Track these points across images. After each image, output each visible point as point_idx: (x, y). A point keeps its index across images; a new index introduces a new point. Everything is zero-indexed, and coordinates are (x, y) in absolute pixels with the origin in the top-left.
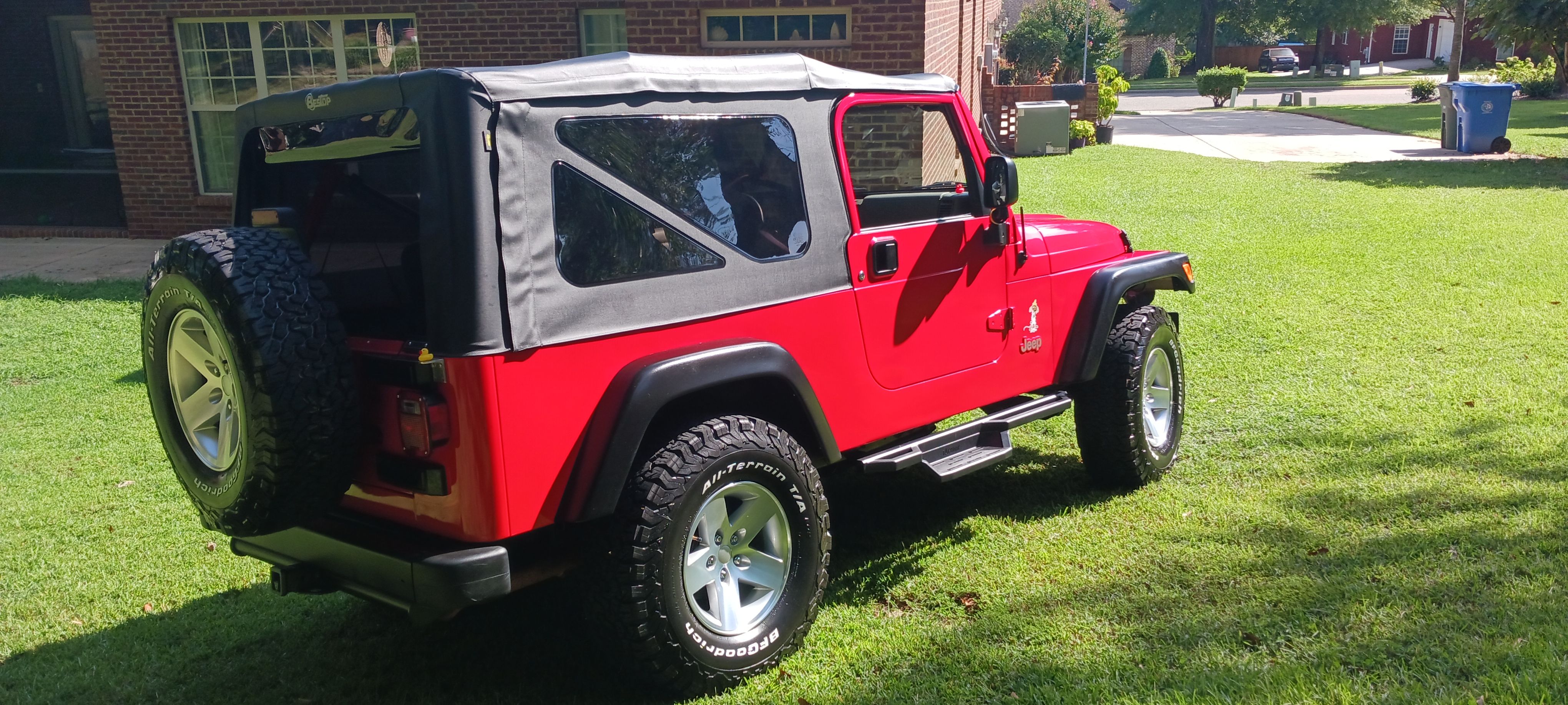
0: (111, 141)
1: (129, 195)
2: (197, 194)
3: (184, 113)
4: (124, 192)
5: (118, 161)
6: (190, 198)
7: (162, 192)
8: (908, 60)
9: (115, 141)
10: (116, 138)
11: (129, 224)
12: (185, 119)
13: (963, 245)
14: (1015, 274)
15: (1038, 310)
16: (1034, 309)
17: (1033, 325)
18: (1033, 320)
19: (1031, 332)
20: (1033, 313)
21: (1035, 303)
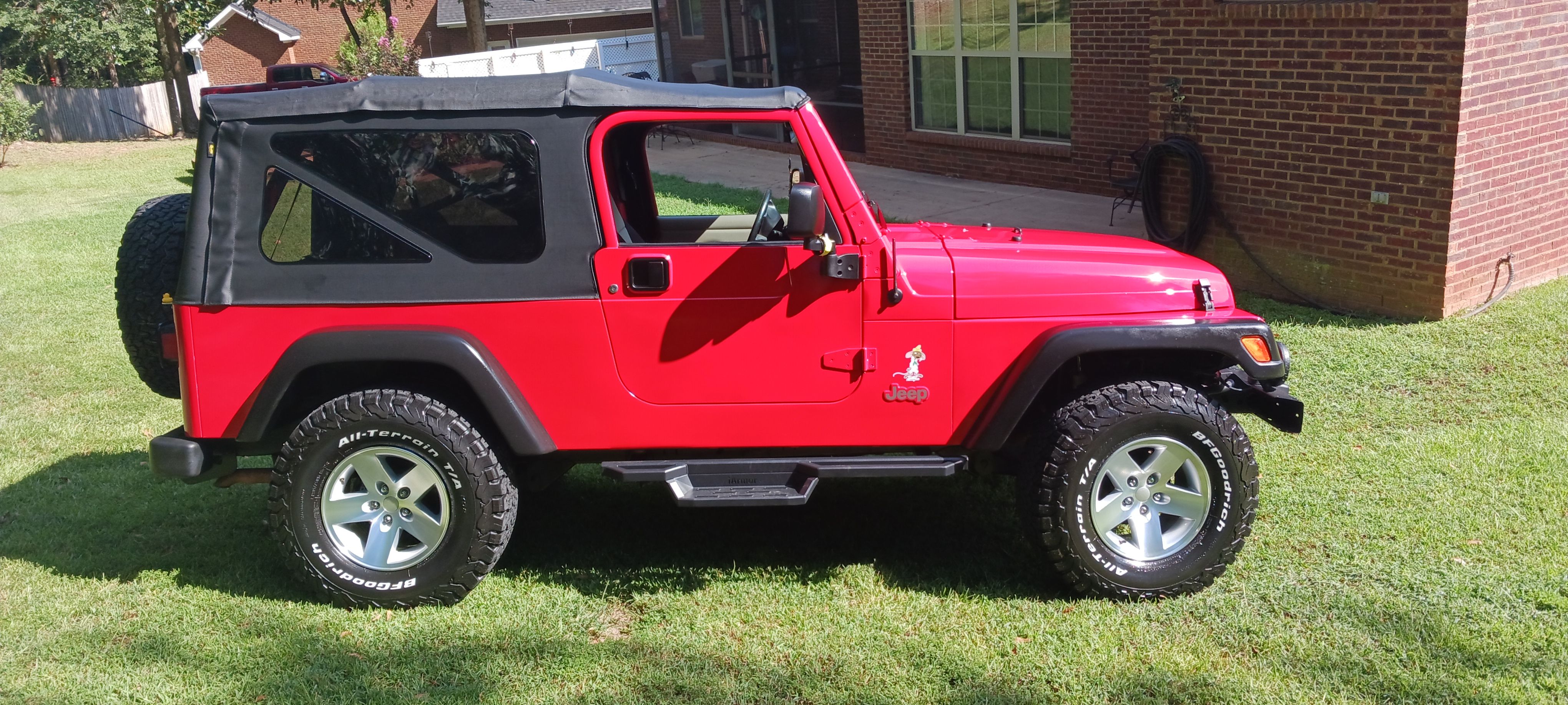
0: (860, 79)
1: (868, 128)
2: (909, 129)
3: (906, 57)
4: (866, 124)
5: (864, 98)
6: (903, 133)
7: (887, 126)
8: (1446, 17)
9: (863, 80)
10: (864, 77)
11: (867, 151)
12: (907, 62)
13: (784, 272)
14: (880, 312)
15: (923, 358)
16: (916, 356)
17: (913, 373)
18: (914, 368)
19: (908, 380)
20: (913, 360)
21: (918, 348)
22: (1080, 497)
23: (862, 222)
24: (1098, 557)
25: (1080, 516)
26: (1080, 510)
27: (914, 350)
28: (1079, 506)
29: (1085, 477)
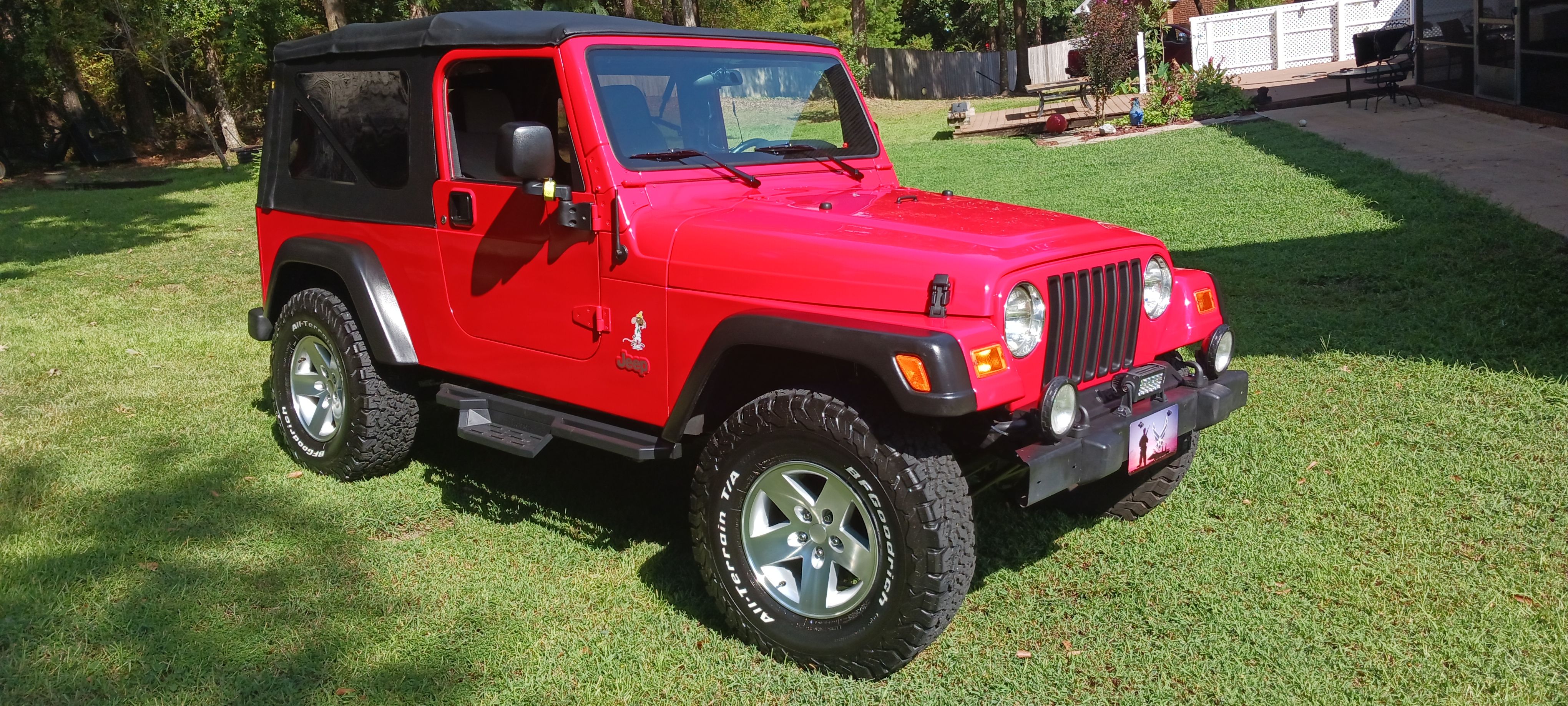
13: (545, 217)
14: (612, 269)
15: (644, 327)
16: (638, 321)
17: (637, 342)
18: (638, 336)
19: (634, 348)
20: (637, 327)
21: (640, 315)
22: (722, 514)
23: (598, 169)
24: (742, 592)
25: (722, 536)
26: (723, 529)
27: (638, 315)
28: (722, 525)
29: (727, 491)
